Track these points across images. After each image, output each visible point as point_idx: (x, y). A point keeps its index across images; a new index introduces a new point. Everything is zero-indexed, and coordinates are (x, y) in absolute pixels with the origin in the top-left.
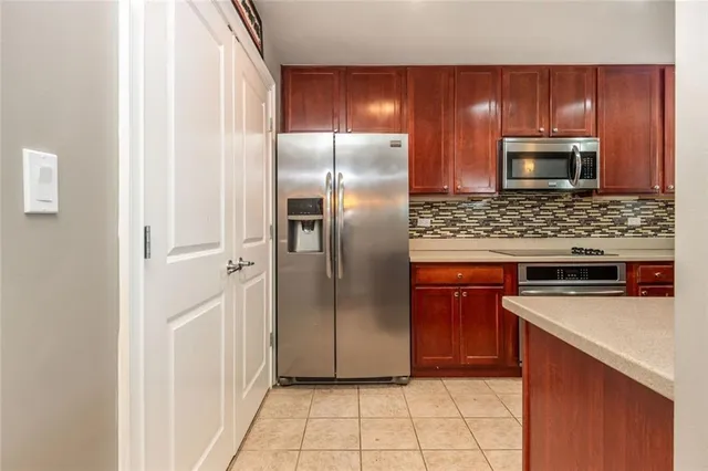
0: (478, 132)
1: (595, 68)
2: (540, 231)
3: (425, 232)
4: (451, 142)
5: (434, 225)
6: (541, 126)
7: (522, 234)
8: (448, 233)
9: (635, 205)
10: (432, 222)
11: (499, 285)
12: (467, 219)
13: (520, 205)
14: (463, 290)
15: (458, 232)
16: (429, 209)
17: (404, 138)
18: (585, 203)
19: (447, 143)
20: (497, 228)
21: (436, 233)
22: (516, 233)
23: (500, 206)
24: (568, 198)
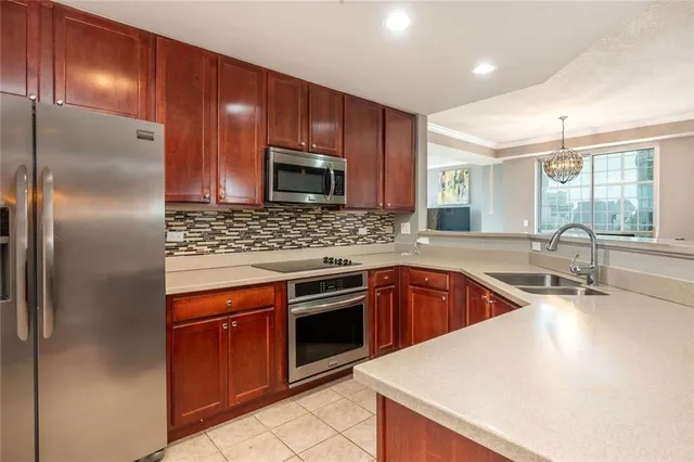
0: (243, 136)
1: (343, 95)
2: (296, 242)
3: (176, 248)
4: (213, 143)
5: (188, 240)
6: (302, 141)
7: (281, 246)
8: (206, 249)
9: (363, 218)
10: (185, 236)
11: (270, 306)
12: (227, 233)
13: (280, 216)
14: (233, 319)
15: (218, 246)
16: (181, 220)
17: (158, 129)
18: (330, 216)
19: (208, 144)
20: (258, 241)
21: (191, 250)
22: (276, 245)
23: (262, 217)
24: (318, 211)
